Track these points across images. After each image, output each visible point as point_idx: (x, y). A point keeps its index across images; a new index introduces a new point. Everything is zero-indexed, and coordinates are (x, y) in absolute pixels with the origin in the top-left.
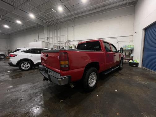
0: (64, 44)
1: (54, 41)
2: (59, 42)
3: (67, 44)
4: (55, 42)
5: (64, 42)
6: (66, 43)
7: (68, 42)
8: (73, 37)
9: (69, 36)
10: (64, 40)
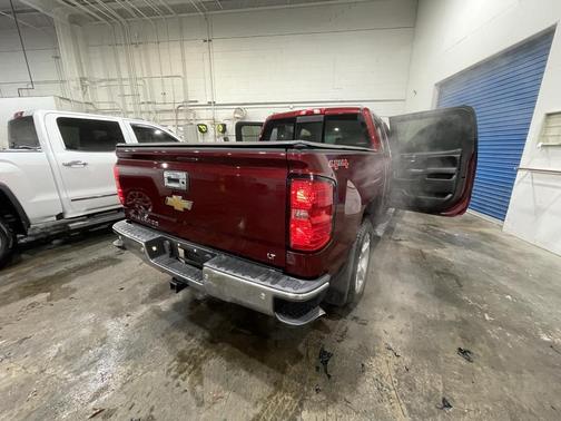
0: (168, 116)
1: (118, 100)
2: (143, 107)
3: (181, 116)
4: (124, 104)
5: (169, 107)
6: (177, 111)
7: (188, 106)
8: (209, 87)
9: (189, 81)
10: (169, 98)
